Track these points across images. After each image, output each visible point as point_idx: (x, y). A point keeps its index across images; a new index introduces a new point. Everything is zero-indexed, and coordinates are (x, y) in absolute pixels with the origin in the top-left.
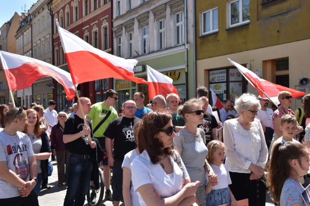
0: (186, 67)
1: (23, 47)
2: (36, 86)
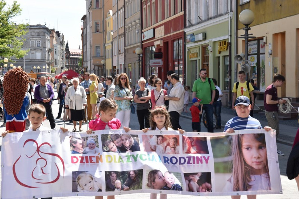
0: (230, 37)
1: (118, 2)
2: (128, 52)
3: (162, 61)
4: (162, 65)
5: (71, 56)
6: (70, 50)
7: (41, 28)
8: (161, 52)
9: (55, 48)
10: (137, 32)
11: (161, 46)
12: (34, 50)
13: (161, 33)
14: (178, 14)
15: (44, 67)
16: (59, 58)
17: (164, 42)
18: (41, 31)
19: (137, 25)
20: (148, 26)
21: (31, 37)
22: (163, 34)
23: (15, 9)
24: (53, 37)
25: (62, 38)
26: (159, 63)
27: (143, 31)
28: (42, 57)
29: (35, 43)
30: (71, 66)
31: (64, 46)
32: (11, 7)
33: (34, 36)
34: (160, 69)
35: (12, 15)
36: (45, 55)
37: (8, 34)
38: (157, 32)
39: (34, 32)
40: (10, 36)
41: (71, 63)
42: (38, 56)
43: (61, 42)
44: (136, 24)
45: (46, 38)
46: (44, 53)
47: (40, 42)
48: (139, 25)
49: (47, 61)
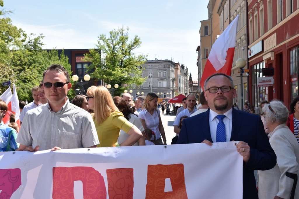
1: (224, 25)
2: (234, 74)
3: (273, 78)
4: (274, 84)
5: (194, 85)
6: (192, 80)
7: (167, 62)
8: (272, 68)
9: (179, 78)
10: (242, 48)
11: (272, 59)
12: (161, 79)
13: (272, 43)
14: (297, 10)
15: (168, 93)
16: (182, 86)
17: (276, 53)
18: (166, 64)
19: (242, 43)
20: (255, 40)
21: (159, 69)
22: (275, 44)
23: (136, 42)
24: (177, 69)
25: (186, 70)
26: (270, 81)
27: (249, 47)
28: (167, 85)
29: (161, 74)
30: (194, 92)
31: (188, 77)
32: (133, 41)
33: (161, 69)
34: (270, 89)
35: (133, 48)
36: (170, 83)
37: (130, 64)
38: (266, 44)
39: (161, 65)
40: (131, 66)
41: (194, 90)
42: (164, 84)
43: (185, 73)
44: (242, 41)
45: (171, 69)
46: (169, 82)
47: (166, 73)
48: (245, 42)
49: (171, 89)
